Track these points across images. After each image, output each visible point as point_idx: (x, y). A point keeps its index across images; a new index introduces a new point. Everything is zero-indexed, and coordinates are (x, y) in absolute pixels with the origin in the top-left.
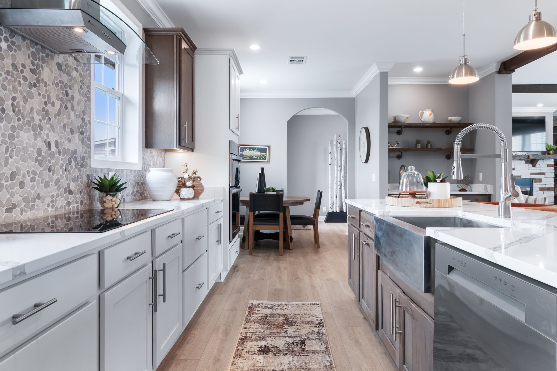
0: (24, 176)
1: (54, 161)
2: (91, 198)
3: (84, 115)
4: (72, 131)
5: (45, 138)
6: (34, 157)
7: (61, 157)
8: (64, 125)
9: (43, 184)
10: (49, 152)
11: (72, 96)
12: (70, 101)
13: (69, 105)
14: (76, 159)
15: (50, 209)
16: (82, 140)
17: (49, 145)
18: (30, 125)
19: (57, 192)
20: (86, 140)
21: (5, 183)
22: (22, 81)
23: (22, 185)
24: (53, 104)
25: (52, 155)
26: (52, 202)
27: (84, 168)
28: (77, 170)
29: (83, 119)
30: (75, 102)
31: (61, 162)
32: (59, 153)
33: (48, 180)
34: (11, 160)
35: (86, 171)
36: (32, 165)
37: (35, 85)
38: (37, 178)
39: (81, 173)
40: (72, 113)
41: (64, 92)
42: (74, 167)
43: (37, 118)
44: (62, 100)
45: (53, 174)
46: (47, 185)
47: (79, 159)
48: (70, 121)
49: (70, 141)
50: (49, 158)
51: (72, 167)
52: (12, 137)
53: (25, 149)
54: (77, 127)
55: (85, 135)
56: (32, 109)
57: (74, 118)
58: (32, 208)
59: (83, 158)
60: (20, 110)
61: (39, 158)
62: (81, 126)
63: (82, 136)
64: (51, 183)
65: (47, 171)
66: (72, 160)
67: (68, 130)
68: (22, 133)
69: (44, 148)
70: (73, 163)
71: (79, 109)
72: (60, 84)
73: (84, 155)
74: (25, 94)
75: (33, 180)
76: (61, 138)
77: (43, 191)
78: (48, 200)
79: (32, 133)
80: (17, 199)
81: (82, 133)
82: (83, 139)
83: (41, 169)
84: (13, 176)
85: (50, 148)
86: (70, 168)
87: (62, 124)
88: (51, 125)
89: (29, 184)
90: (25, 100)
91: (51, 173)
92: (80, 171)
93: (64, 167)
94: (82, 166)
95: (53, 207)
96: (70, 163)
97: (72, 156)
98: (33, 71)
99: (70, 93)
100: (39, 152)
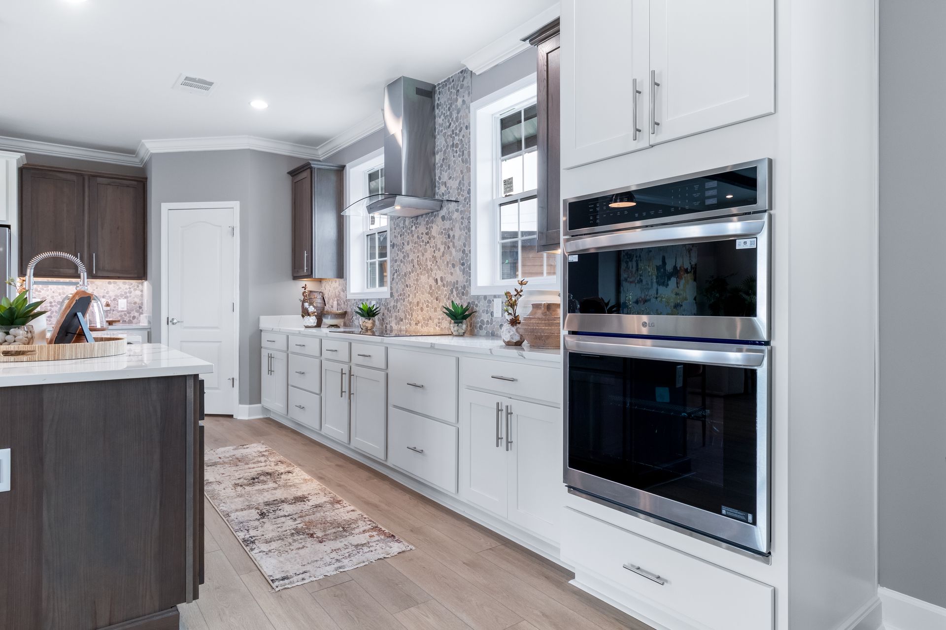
0: (423, 304)
1: (440, 292)
2: (473, 324)
3: (465, 247)
4: (454, 266)
5: (434, 276)
6: (428, 291)
7: (445, 288)
8: (448, 262)
9: (433, 310)
10: (437, 286)
11: (454, 236)
12: (451, 241)
13: (451, 244)
14: (457, 288)
15: (437, 328)
16: (464, 271)
17: (436, 281)
18: (425, 271)
19: (442, 316)
20: (468, 269)
21: (415, 308)
22: (422, 244)
23: (422, 309)
24: (439, 250)
25: (439, 288)
26: (439, 323)
27: (465, 296)
28: (458, 298)
29: (464, 252)
30: (456, 241)
31: (445, 292)
32: (444, 286)
33: (436, 306)
34: (417, 294)
35: (467, 299)
36: (427, 296)
37: (428, 242)
38: (429, 305)
39: (462, 301)
40: (453, 250)
41: (447, 236)
42: (455, 296)
43: (429, 263)
44: (445, 243)
45: (439, 302)
46: (435, 310)
47: (460, 288)
48: (452, 258)
49: (452, 274)
50: (437, 290)
51: (454, 296)
52: (417, 280)
53: (423, 287)
54: (458, 261)
55: (466, 265)
56: (426, 259)
57: (455, 253)
58: (427, 325)
59: (464, 287)
60: (420, 263)
61: (431, 291)
62: (462, 258)
63: (462, 267)
64: (438, 309)
65: (435, 300)
66: (454, 290)
67: (450, 265)
68: (422, 276)
69: (433, 283)
70: (455, 292)
71: (459, 244)
72: (444, 232)
73: (465, 284)
74: (423, 251)
75: (427, 306)
76: (445, 274)
77: (433, 314)
78: (436, 321)
79: (427, 275)
80: (420, 318)
81: (463, 264)
82: (464, 269)
83: (432, 299)
84: (418, 303)
85: (437, 284)
86: (452, 297)
87: (446, 263)
88: (438, 266)
89: (425, 309)
90: (423, 255)
91: (438, 302)
92: (461, 299)
93: (447, 297)
94: (463, 294)
95: (439, 326)
96: (452, 292)
97: (454, 286)
98: (427, 234)
99: (451, 233)
100: (431, 287)
